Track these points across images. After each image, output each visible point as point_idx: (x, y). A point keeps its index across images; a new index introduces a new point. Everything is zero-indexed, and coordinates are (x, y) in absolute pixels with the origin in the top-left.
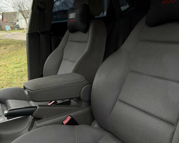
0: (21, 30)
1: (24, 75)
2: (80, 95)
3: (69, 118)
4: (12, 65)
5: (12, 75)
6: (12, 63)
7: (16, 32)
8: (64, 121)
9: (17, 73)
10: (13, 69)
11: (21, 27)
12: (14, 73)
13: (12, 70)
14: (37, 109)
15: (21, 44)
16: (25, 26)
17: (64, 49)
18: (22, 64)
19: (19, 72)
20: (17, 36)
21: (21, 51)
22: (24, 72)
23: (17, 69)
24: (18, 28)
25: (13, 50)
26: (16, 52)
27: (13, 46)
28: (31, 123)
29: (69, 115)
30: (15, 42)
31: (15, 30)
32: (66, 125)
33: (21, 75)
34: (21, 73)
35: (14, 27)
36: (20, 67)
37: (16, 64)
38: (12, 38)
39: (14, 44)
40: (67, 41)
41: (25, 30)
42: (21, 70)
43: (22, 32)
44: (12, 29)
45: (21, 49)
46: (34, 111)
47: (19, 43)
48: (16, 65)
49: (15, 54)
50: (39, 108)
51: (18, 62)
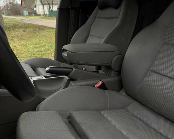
0: (38, 16)
1: (44, 55)
2: (111, 63)
3: (100, 83)
4: (31, 45)
5: (32, 54)
6: (32, 43)
7: (33, 18)
8: (95, 85)
9: (37, 53)
10: (33, 48)
11: (38, 13)
12: (34, 52)
13: (32, 50)
14: (73, 71)
15: (38, 28)
16: (42, 12)
17: (91, 26)
18: (41, 45)
19: (38, 51)
20: (34, 21)
21: (39, 34)
22: (43, 52)
23: (37, 49)
24: (35, 14)
25: (31, 33)
26: (34, 34)
27: (31, 29)
28: (66, 84)
29: (101, 81)
30: (33, 26)
31: (32, 15)
32: (98, 88)
33: (41, 54)
34: (41, 52)
35: (32, 12)
36: (39, 47)
37: (35, 44)
38: (30, 23)
39: (32, 28)
40: (96, 18)
41: (42, 16)
42: (40, 51)
43: (39, 18)
44: (30, 14)
45: (39, 32)
46: (70, 72)
47: (37, 27)
48: (36, 46)
49: (34, 36)
50: (75, 70)
51: (37, 43)
